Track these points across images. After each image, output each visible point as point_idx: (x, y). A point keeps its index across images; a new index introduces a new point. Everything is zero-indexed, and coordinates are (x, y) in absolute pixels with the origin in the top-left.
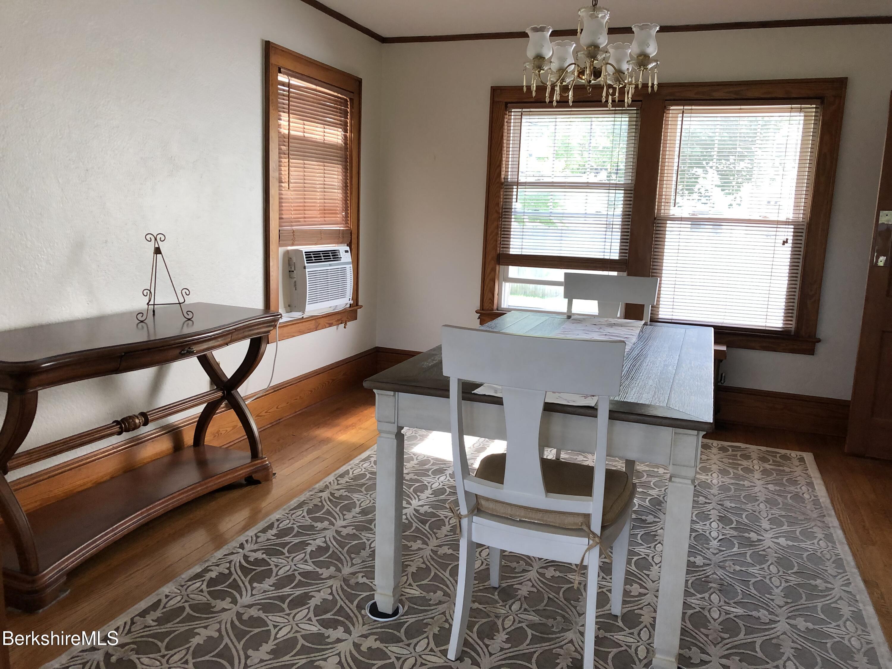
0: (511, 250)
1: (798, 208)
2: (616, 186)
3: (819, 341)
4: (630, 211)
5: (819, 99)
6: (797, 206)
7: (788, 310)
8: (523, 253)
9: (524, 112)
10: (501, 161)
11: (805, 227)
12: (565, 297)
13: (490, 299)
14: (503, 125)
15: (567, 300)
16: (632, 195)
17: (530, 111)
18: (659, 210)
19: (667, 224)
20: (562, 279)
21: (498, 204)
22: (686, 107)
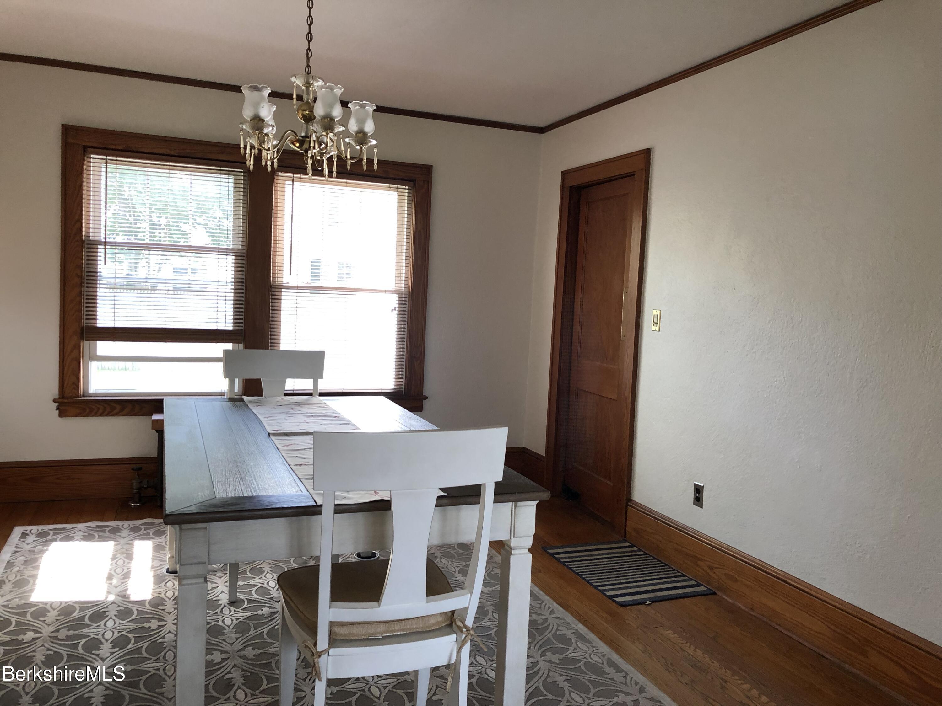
0: (98, 322)
1: (399, 279)
2: (226, 252)
3: (426, 398)
4: (243, 279)
5: (410, 181)
6: (398, 277)
7: (399, 372)
8: (116, 326)
9: (109, 160)
10: (81, 215)
11: (407, 296)
12: (226, 377)
13: (73, 383)
14: (82, 172)
15: (227, 379)
16: (244, 262)
17: (117, 160)
18: (274, 278)
19: (281, 292)
20: (221, 355)
21: (80, 267)
22: (295, 175)
